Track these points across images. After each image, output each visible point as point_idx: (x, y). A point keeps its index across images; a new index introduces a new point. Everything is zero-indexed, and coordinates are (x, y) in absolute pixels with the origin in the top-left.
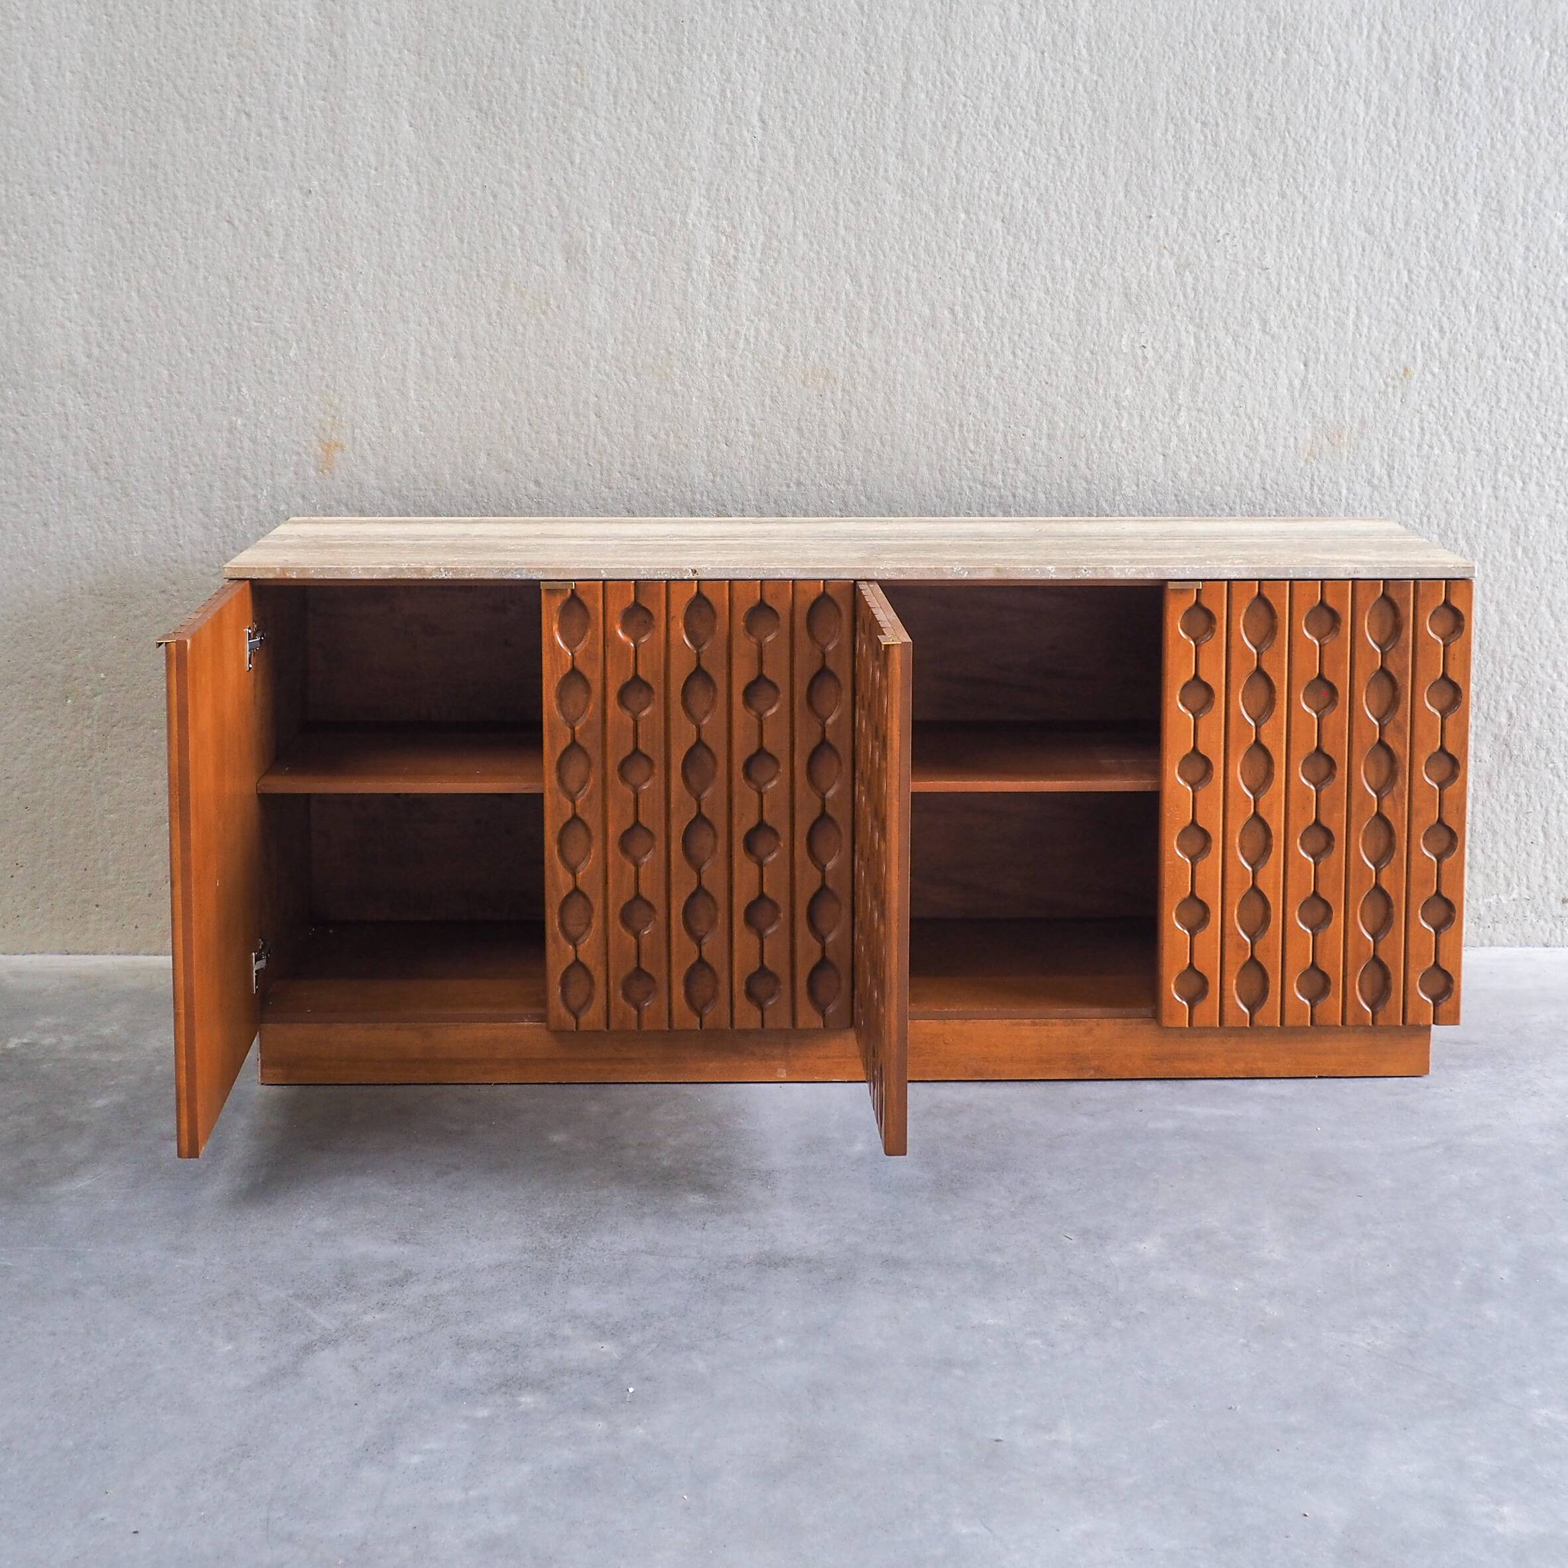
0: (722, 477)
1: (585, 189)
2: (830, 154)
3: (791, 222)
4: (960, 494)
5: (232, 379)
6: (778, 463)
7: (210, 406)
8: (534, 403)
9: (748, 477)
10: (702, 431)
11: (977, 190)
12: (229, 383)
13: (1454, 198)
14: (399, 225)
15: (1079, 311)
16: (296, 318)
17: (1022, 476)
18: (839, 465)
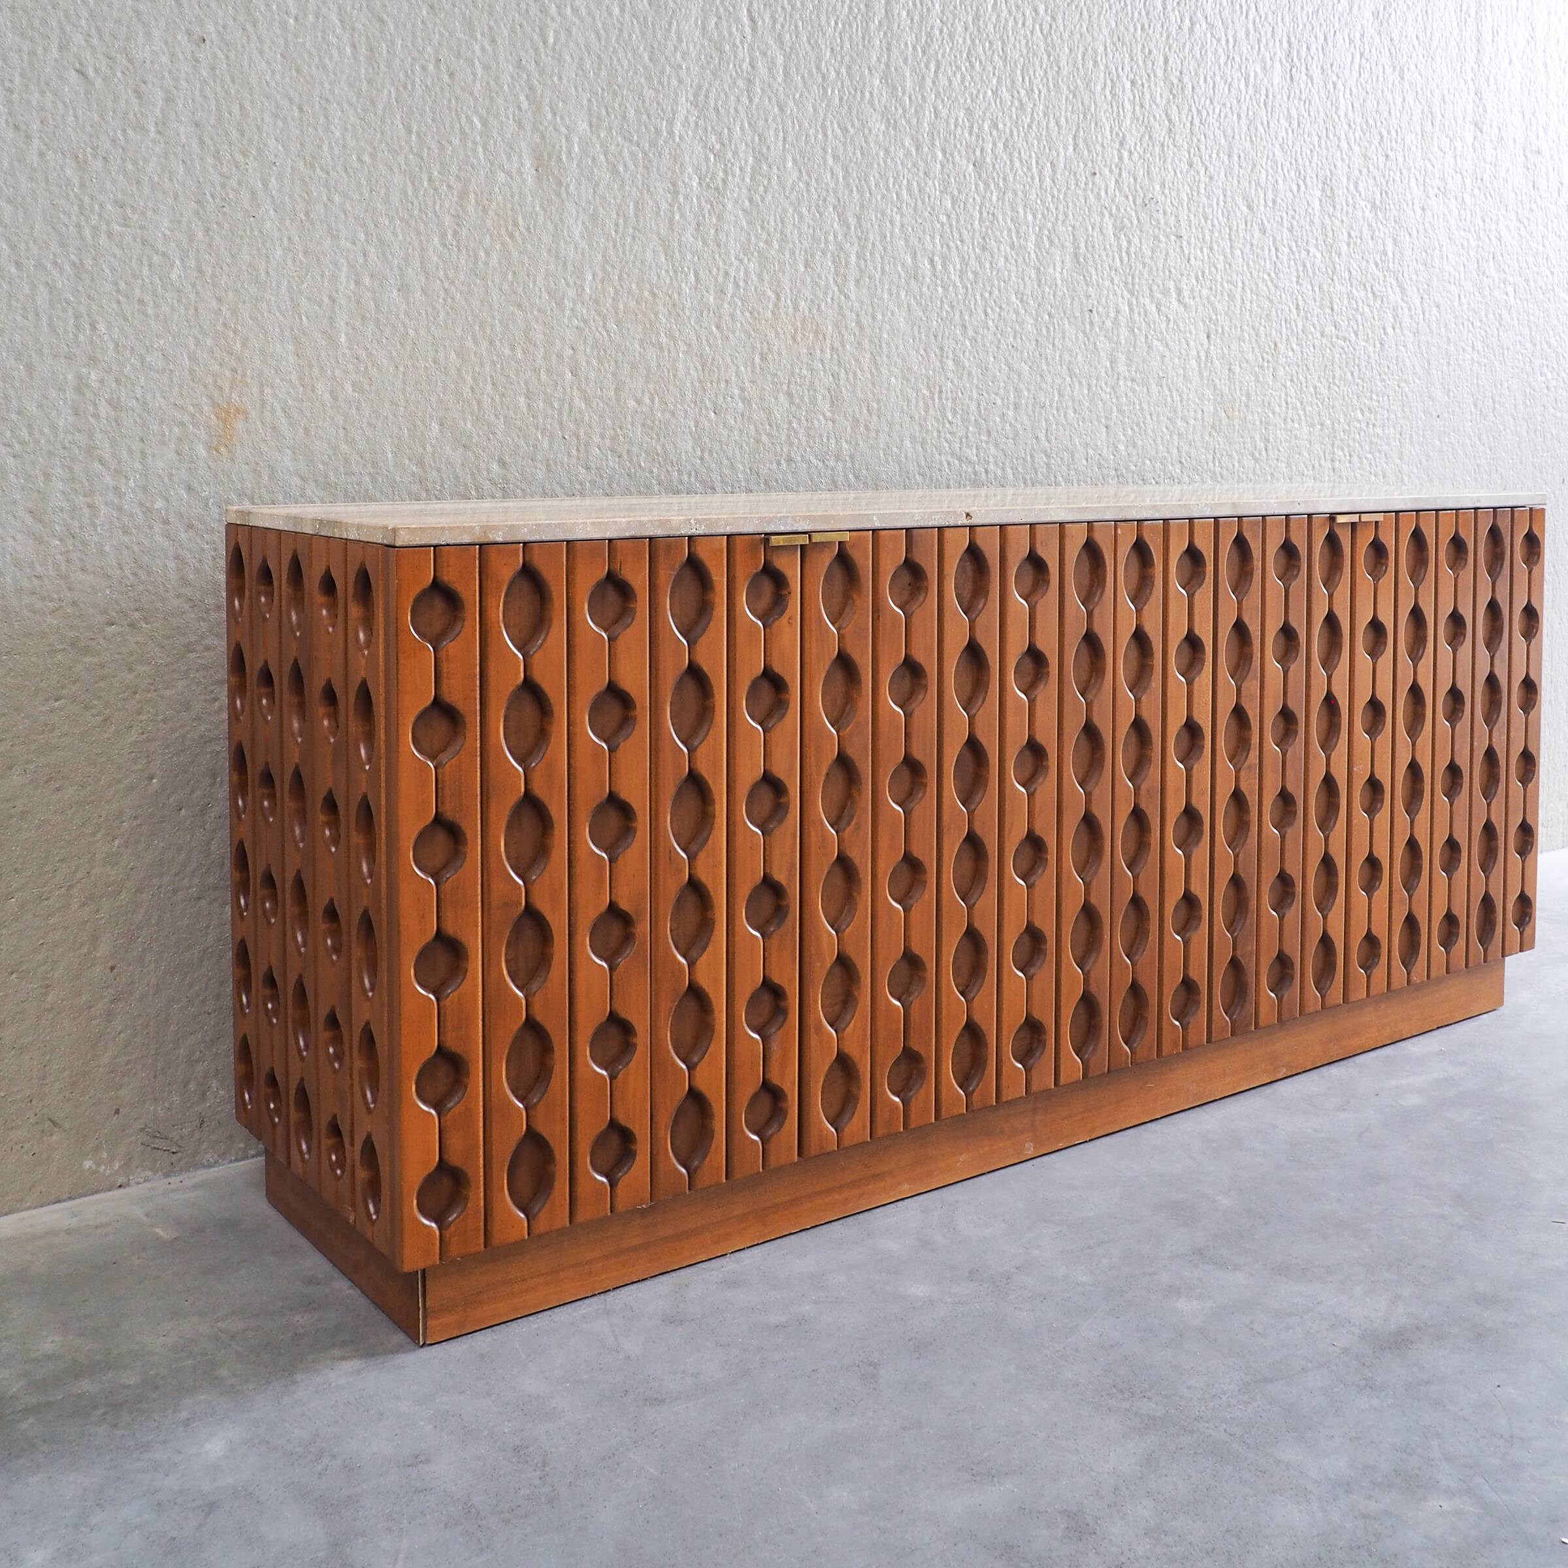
0: (711, 453)
1: (560, 78)
2: (818, 68)
3: (780, 143)
4: (940, 470)
5: (83, 309)
6: (768, 435)
7: (46, 351)
8: (498, 356)
9: (737, 452)
10: (689, 395)
11: (953, 127)
12: (78, 316)
14: (327, 100)
15: (1039, 270)
16: (179, 222)
17: (993, 450)
18: (828, 438)
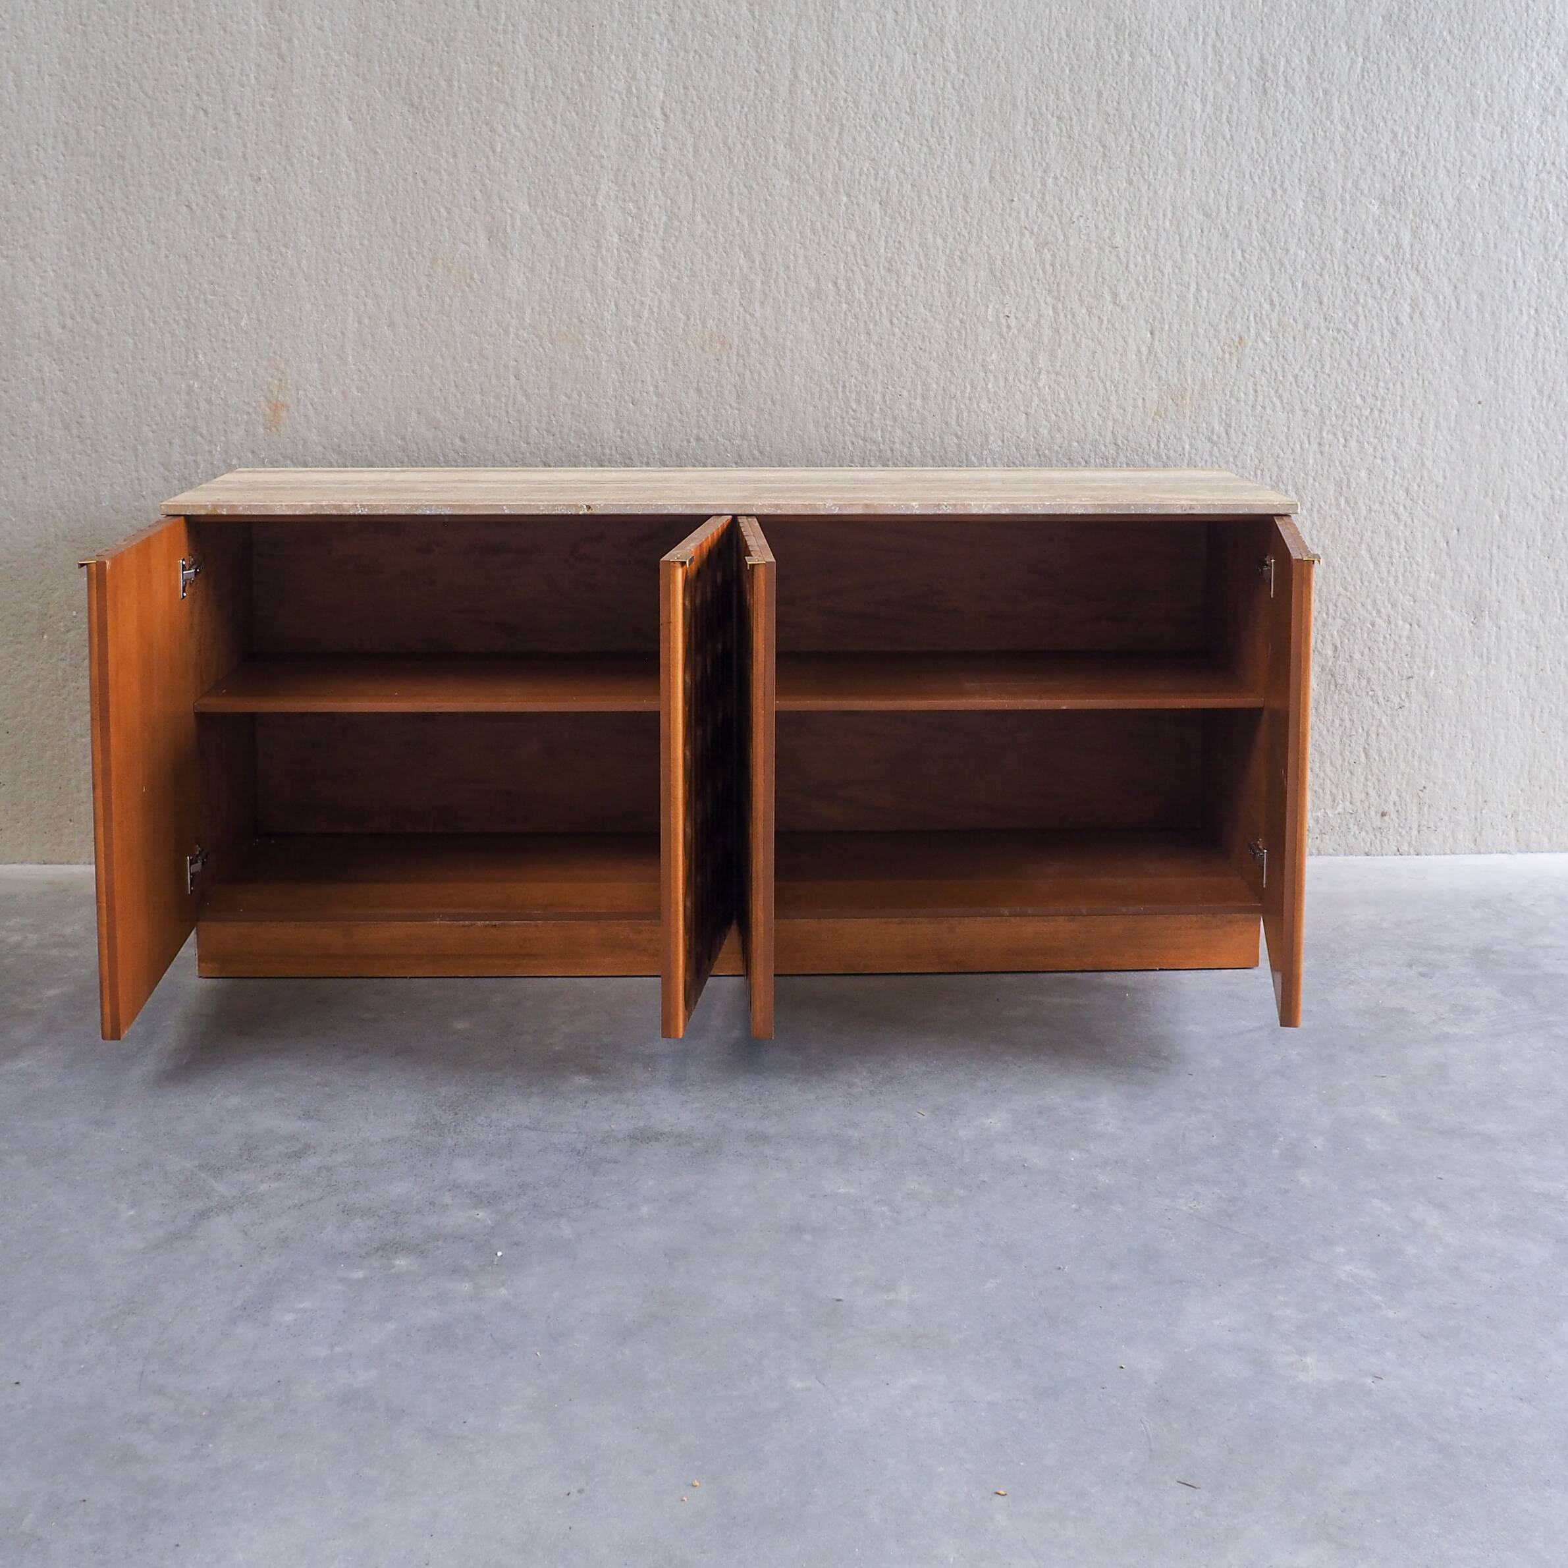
0: (629, 433)
1: (506, 175)
2: (725, 143)
3: (690, 205)
4: (844, 448)
5: (190, 347)
6: (680, 421)
7: (170, 371)
8: (460, 367)
9: (652, 433)
10: (611, 392)
11: (857, 176)
12: (187, 350)
13: (1281, 186)
14: (339, 208)
15: (949, 285)
16: (246, 291)
17: (899, 432)
18: (734, 422)
